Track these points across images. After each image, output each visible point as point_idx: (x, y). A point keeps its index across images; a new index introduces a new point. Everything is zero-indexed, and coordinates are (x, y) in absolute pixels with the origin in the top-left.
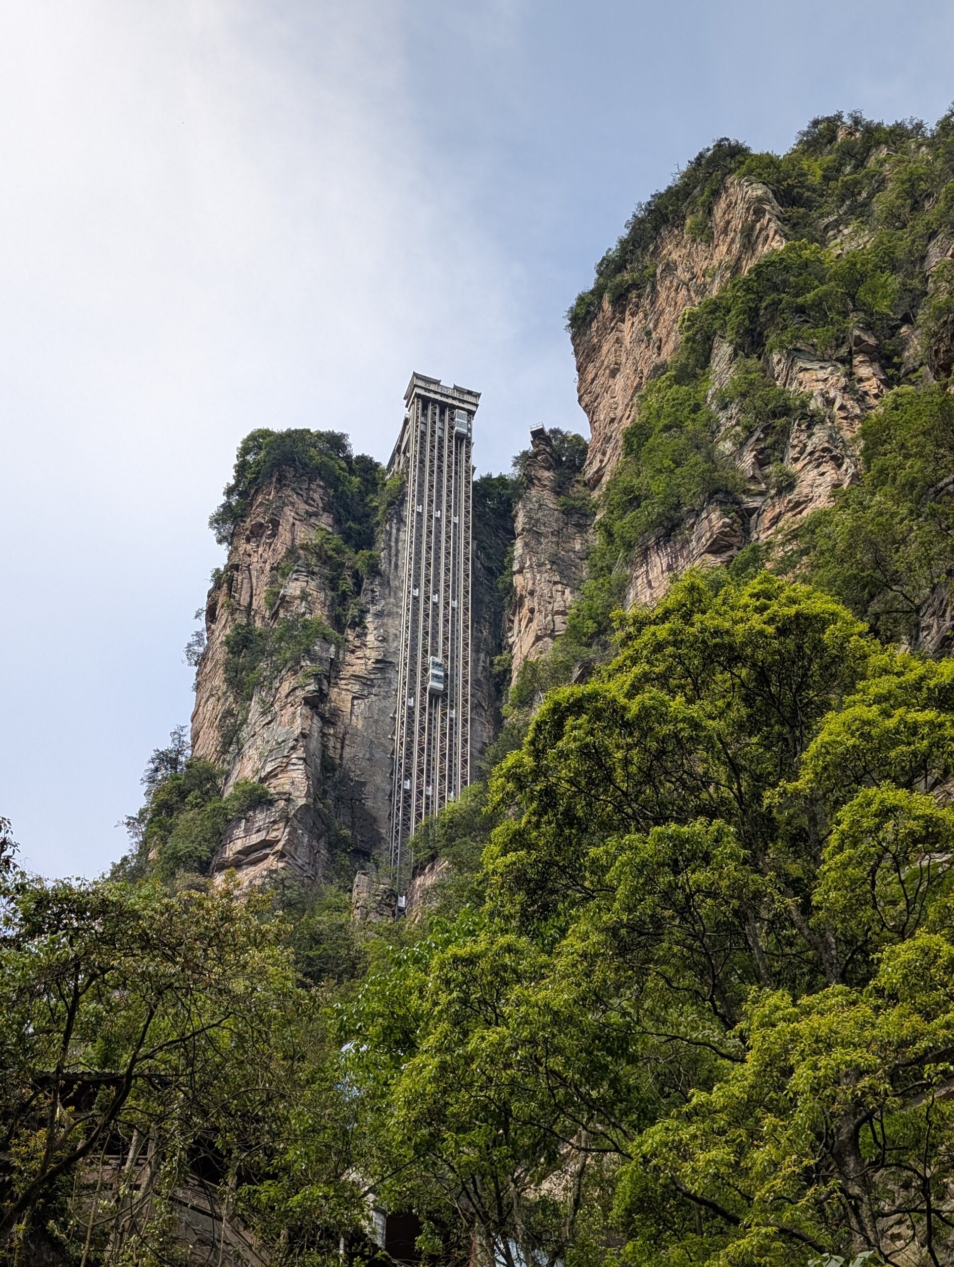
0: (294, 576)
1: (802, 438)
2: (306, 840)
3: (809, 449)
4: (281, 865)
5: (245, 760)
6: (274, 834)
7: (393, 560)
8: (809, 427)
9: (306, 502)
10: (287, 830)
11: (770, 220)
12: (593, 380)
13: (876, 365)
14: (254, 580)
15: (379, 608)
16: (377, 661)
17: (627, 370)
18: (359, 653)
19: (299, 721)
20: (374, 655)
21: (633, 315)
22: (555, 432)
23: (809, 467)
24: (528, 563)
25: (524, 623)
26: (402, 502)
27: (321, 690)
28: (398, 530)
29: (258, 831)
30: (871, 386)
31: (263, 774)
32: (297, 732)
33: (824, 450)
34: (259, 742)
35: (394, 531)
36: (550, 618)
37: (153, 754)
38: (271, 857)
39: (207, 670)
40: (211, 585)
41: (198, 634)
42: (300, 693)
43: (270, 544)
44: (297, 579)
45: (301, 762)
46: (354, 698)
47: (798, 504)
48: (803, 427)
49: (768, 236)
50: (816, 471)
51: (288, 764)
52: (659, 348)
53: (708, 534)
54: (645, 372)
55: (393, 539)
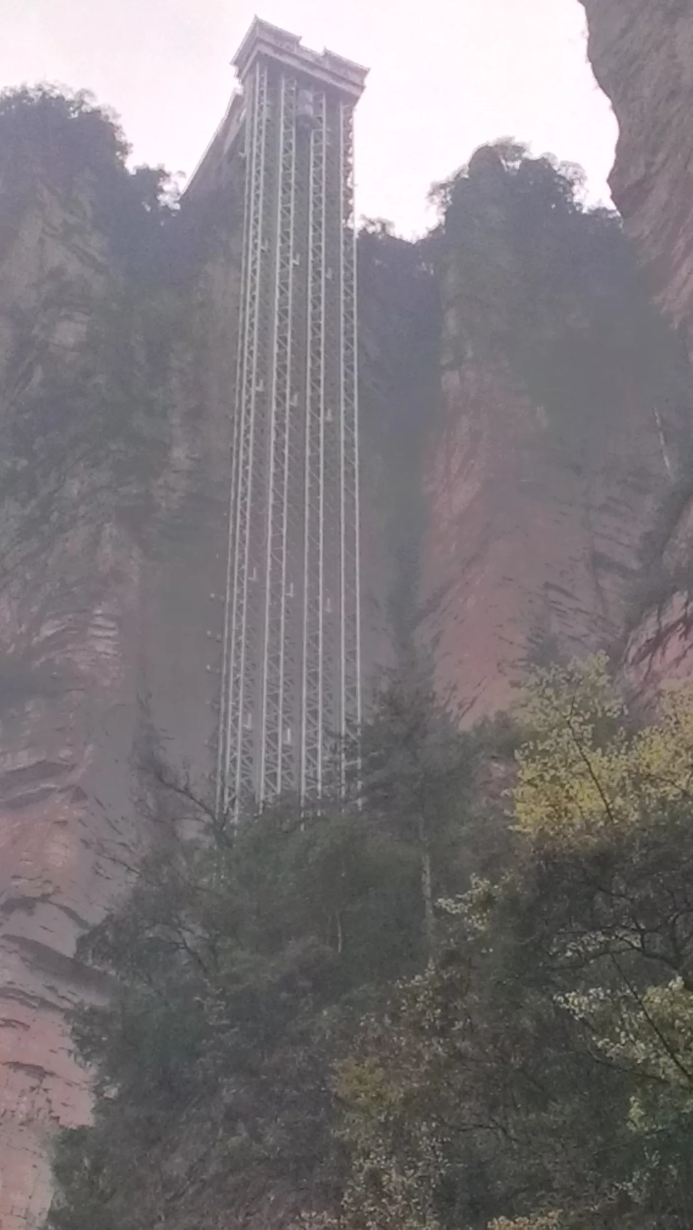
6: (64, 752)
9: (65, 207)
10: (91, 748)
12: (622, 33)
20: (182, 484)
24: (469, 354)
25: (457, 458)
29: (31, 744)
31: (35, 641)
35: (220, 276)
36: (510, 451)
42: (107, 499)
44: (69, 318)
45: (112, 625)
51: (86, 625)
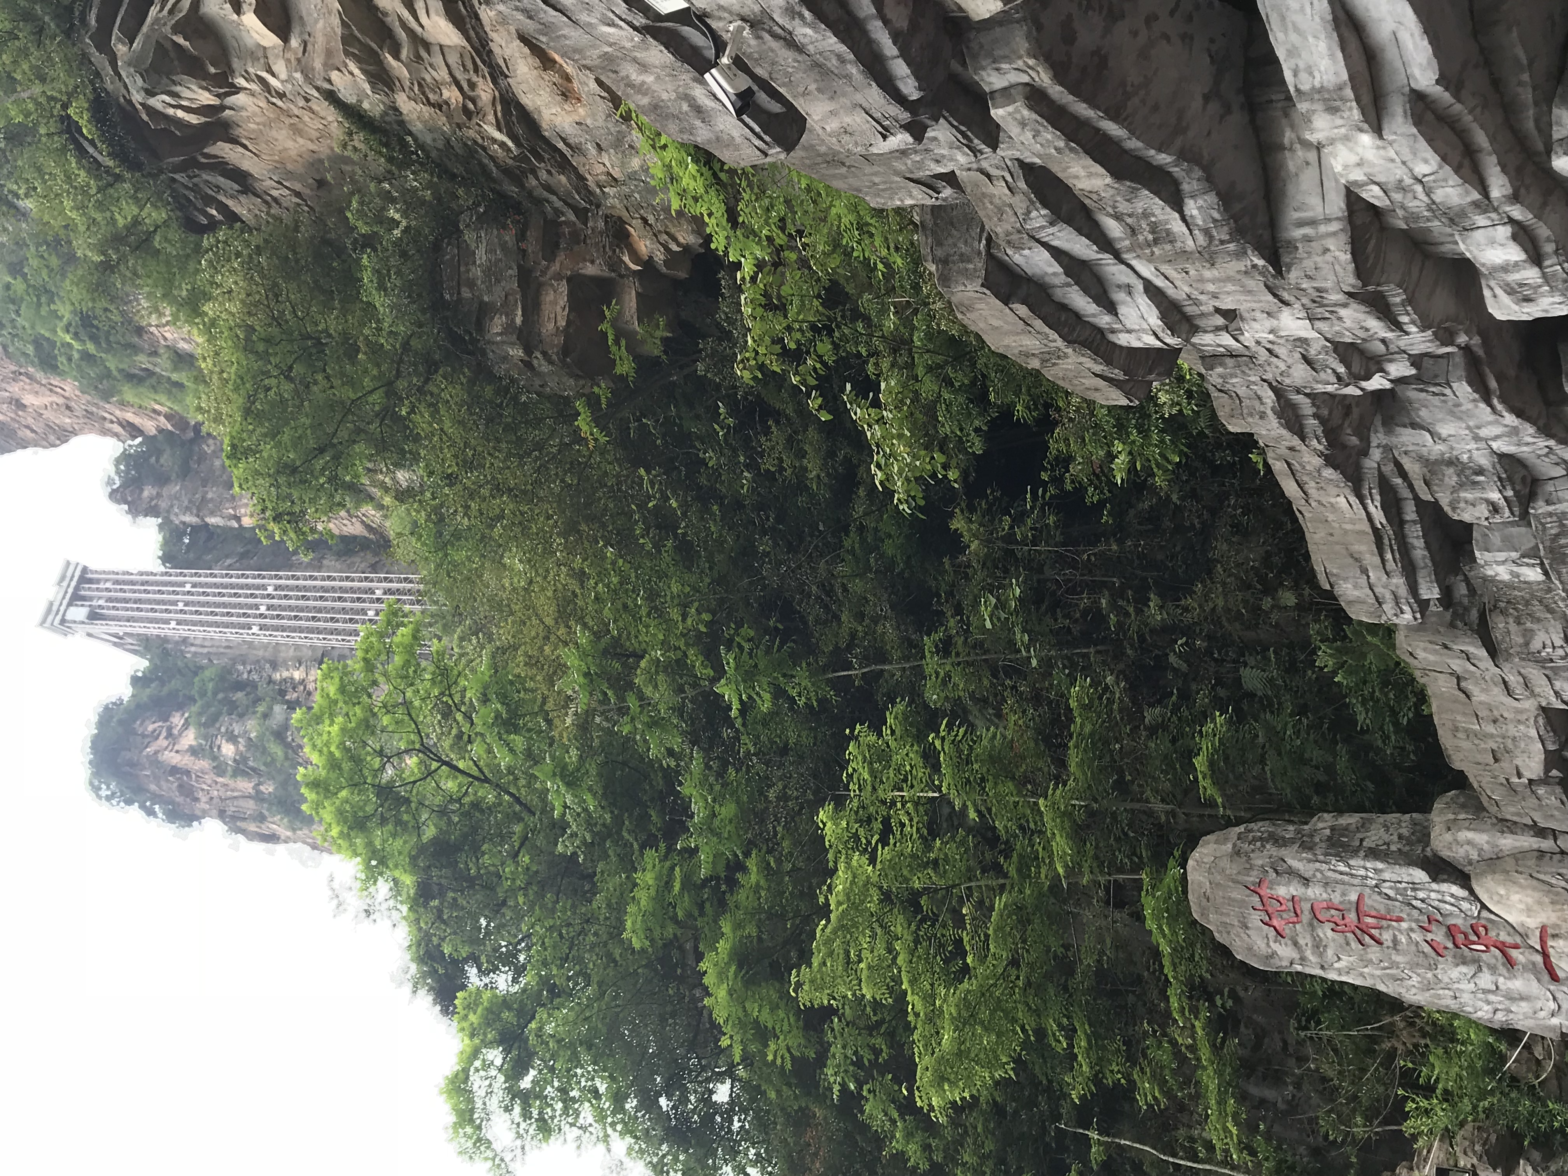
0: (217, 750)
7: (222, 650)
14: (233, 794)
15: (267, 665)
20: (313, 672)
24: (231, 511)
26: (165, 640)
28: (192, 645)
35: (193, 649)
55: (201, 650)
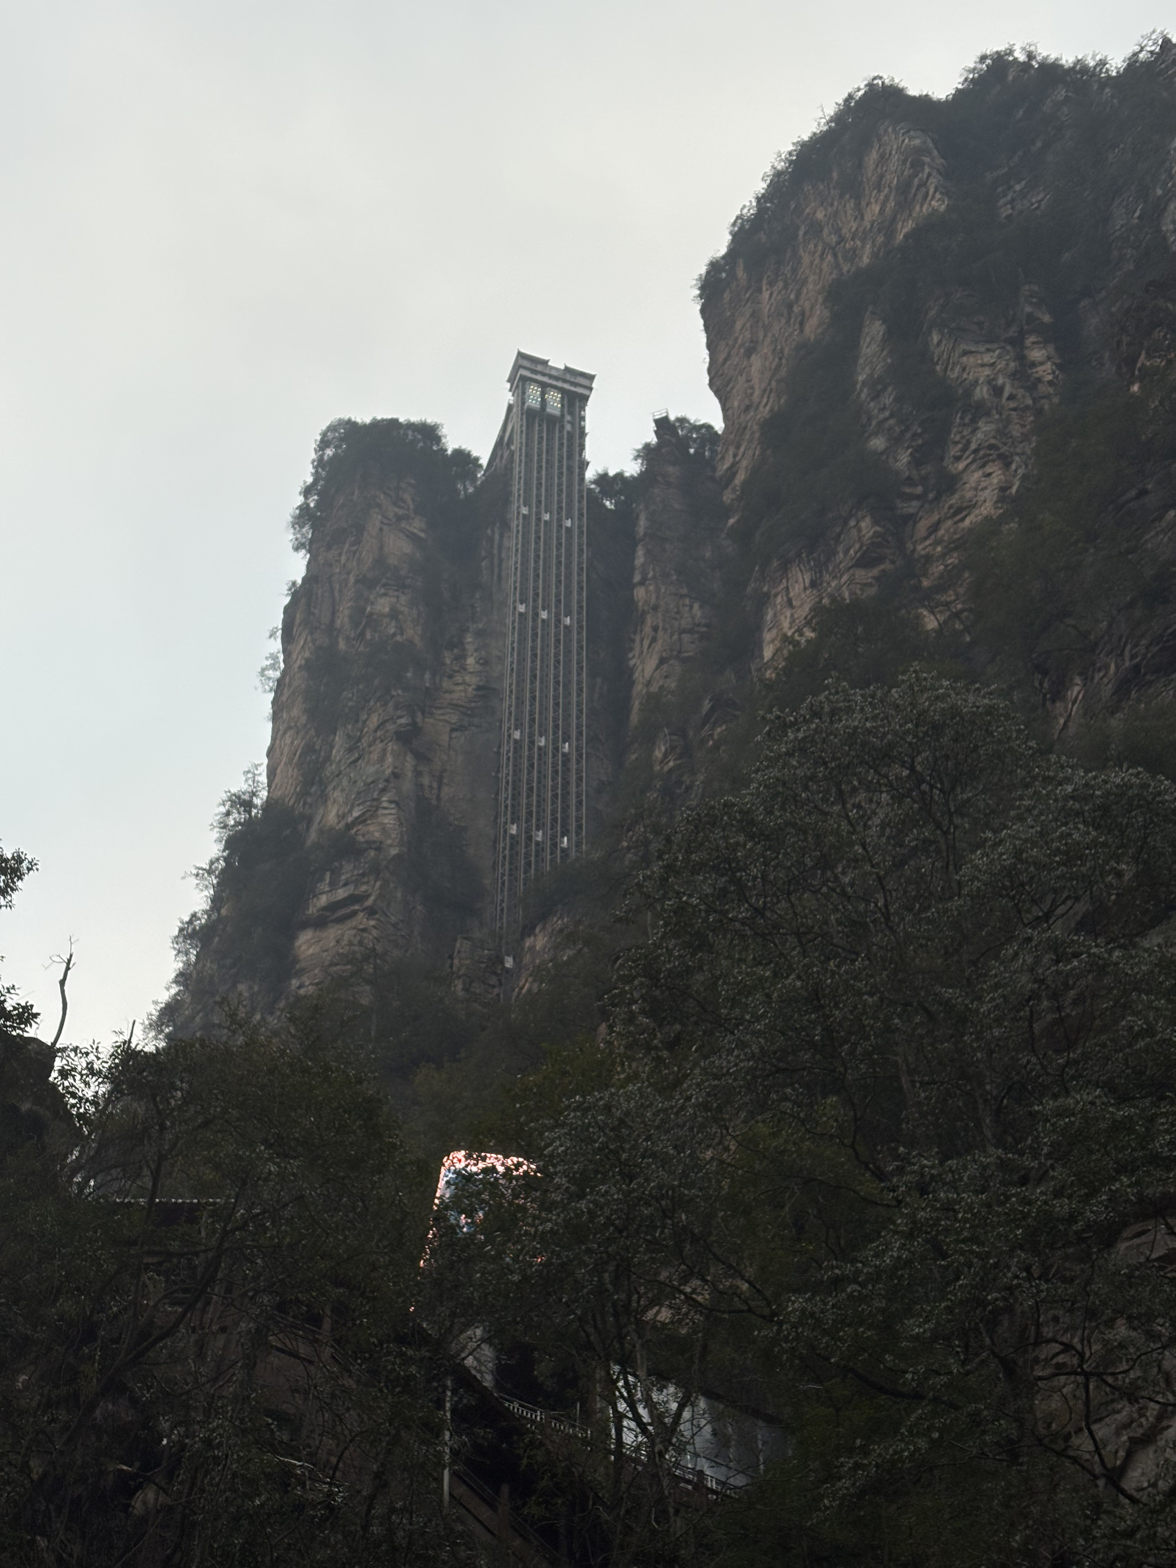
0: (382, 591)
1: (965, 433)
2: (399, 895)
3: (973, 446)
4: (372, 923)
5: (329, 803)
6: (364, 888)
7: (496, 571)
8: (974, 421)
9: (395, 504)
10: (378, 884)
11: (929, 175)
12: (725, 361)
13: (1051, 349)
14: (336, 594)
15: (480, 626)
16: (478, 688)
17: (766, 349)
18: (458, 678)
19: (390, 759)
20: (474, 680)
21: (771, 284)
22: (682, 421)
23: (973, 467)
24: (651, 574)
25: (646, 643)
26: (506, 502)
27: (414, 724)
28: (502, 536)
29: (345, 885)
30: (1046, 371)
31: (350, 819)
32: (388, 772)
33: (991, 447)
34: (345, 783)
35: (497, 537)
36: (676, 637)
37: (224, 796)
38: (361, 915)
39: (284, 698)
40: (287, 600)
41: (274, 657)
42: (391, 727)
43: (355, 553)
44: (385, 595)
45: (393, 806)
46: (452, 730)
47: (959, 510)
48: (967, 421)
49: (927, 193)
50: (980, 473)
51: (377, 808)
52: (802, 324)
53: (857, 546)
54: (786, 351)
55: (496, 546)
